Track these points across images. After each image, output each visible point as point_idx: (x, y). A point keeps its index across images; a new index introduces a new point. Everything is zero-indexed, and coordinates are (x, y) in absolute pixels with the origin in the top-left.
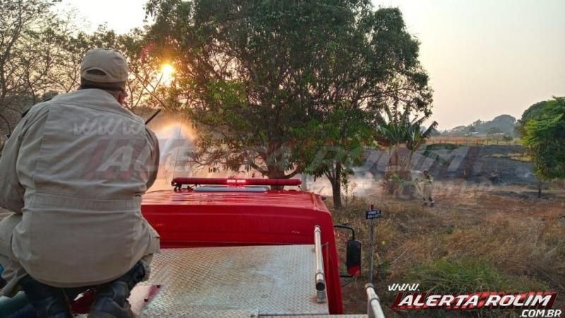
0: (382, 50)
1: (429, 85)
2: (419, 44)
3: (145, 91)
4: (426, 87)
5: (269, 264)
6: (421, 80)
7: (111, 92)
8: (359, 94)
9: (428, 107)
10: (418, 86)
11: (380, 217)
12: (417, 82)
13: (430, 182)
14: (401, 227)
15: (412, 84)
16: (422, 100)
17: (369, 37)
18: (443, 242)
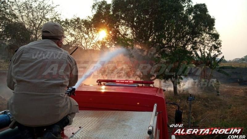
0: (197, 23)
1: (220, 39)
2: (215, 20)
3: (92, 43)
4: (218, 40)
5: (132, 120)
6: (216, 36)
7: (53, 40)
8: (187, 43)
9: (219, 49)
10: (214, 39)
11: (194, 100)
12: (214, 37)
13: (219, 84)
14: (206, 105)
15: (212, 39)
16: (216, 45)
17: (191, 17)
18: (226, 113)
